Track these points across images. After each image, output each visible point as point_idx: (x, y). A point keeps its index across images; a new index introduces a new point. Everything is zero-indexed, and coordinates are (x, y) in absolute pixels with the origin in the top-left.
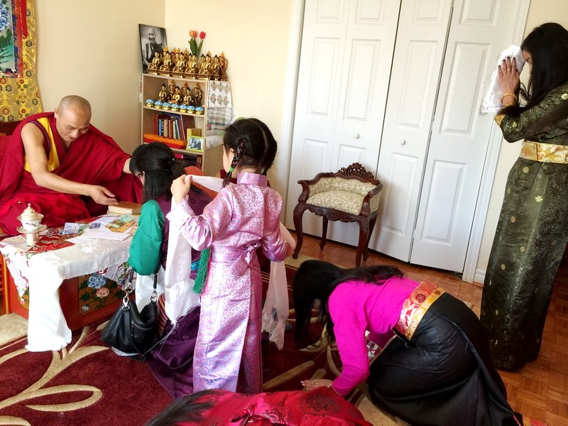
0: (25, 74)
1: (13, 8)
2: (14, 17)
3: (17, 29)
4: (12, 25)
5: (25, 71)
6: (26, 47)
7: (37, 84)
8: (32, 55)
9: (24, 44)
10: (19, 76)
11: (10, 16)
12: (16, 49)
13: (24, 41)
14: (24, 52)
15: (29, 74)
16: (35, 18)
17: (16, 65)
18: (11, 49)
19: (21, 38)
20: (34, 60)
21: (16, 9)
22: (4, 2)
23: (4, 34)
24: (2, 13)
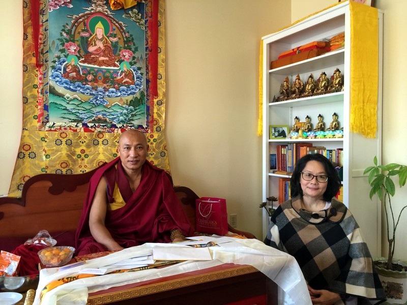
0: (155, 129)
1: (147, 73)
2: (148, 81)
3: (150, 90)
4: (145, 88)
5: (155, 127)
6: (157, 106)
7: (166, 138)
8: (162, 113)
9: (155, 103)
10: (149, 131)
11: (144, 80)
12: (148, 108)
13: (155, 101)
14: (155, 110)
15: (158, 129)
16: (167, 81)
17: (147, 122)
18: (143, 108)
19: (153, 98)
20: (163, 116)
21: (150, 73)
22: (139, 69)
23: (138, 95)
24: (137, 78)
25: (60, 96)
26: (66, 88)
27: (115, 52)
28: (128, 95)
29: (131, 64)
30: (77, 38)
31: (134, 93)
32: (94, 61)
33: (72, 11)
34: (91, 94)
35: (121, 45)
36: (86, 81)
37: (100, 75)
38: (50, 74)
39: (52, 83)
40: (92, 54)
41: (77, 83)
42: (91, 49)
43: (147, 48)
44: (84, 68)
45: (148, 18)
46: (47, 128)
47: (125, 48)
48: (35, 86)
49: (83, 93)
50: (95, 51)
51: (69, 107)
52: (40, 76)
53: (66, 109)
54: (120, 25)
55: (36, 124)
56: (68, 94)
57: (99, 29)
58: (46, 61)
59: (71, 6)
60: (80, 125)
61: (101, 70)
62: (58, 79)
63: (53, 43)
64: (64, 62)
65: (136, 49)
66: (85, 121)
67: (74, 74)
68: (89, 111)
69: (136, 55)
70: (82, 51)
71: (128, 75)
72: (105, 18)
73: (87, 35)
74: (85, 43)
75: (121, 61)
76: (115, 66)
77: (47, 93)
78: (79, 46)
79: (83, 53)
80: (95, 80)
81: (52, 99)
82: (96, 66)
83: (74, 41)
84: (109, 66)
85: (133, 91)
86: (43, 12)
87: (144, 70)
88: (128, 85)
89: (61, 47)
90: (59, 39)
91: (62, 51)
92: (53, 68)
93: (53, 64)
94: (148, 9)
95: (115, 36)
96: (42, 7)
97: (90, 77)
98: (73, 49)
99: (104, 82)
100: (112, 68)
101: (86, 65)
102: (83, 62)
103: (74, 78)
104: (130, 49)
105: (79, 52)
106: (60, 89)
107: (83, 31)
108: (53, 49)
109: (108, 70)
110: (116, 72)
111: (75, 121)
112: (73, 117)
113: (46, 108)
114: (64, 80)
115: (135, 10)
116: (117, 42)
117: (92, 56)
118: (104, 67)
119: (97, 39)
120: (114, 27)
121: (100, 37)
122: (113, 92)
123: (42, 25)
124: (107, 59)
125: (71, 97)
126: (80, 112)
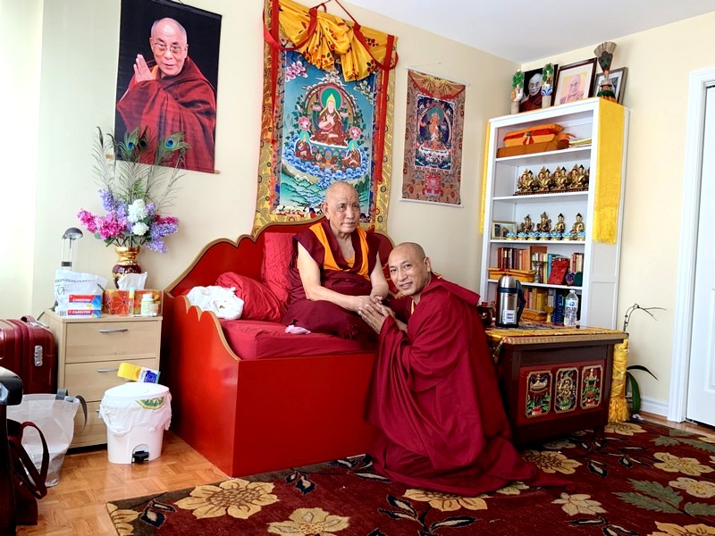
0: (376, 219)
1: (373, 154)
2: (373, 164)
3: (374, 174)
4: (370, 171)
5: (377, 216)
6: (380, 193)
8: (385, 201)
9: (379, 189)
10: (372, 221)
11: (369, 163)
12: (371, 194)
13: (379, 186)
14: (378, 198)
15: (380, 219)
16: (391, 164)
17: (370, 210)
18: (366, 195)
19: (377, 183)
20: (387, 206)
21: (375, 155)
22: (366, 149)
23: (363, 180)
24: (364, 159)
25: (291, 176)
26: (296, 167)
27: (344, 129)
28: (354, 178)
29: (358, 142)
30: (310, 112)
31: (359, 177)
32: (324, 139)
33: (307, 82)
34: (319, 176)
35: (350, 122)
36: (315, 160)
37: (329, 154)
38: (283, 151)
39: (284, 161)
40: (322, 130)
41: (307, 163)
42: (322, 125)
43: (374, 126)
44: (314, 146)
45: (377, 91)
46: (278, 212)
47: (354, 125)
48: (269, 165)
49: (312, 174)
50: (326, 126)
51: (299, 189)
52: (274, 153)
53: (295, 192)
54: (351, 98)
55: (267, 205)
56: (298, 175)
57: (331, 103)
58: (281, 137)
59: (306, 76)
60: (307, 209)
61: (329, 149)
62: (290, 157)
63: (288, 116)
64: (297, 138)
65: (364, 126)
66: (312, 206)
67: (304, 153)
68: (317, 195)
69: (364, 134)
70: (313, 127)
71: (356, 155)
72: (337, 90)
73: (318, 108)
74: (317, 117)
75: (349, 140)
76: (344, 144)
77: (279, 172)
78: (311, 121)
79: (314, 130)
80: (324, 160)
81: (284, 180)
82: (325, 144)
83: (306, 115)
84: (338, 144)
85: (358, 174)
86: (280, 82)
87: (370, 151)
88: (354, 166)
89: (295, 122)
90: (293, 113)
91: (296, 126)
92: (287, 144)
93: (286, 141)
94: (377, 81)
95: (346, 111)
96: (280, 75)
97: (319, 157)
98: (305, 123)
99: (332, 163)
100: (341, 147)
101: (316, 142)
102: (314, 139)
103: (305, 157)
104: (359, 126)
105: (310, 128)
106: (292, 169)
107: (315, 104)
108: (288, 123)
109: (337, 149)
110: (344, 151)
111: (303, 205)
112: (301, 201)
113: (278, 189)
114: (296, 158)
115: (365, 82)
116: (347, 118)
117: (322, 133)
118: (333, 145)
119: (328, 113)
120: (345, 101)
121: (331, 111)
122: (339, 174)
123: (278, 97)
124: (337, 136)
125: (301, 179)
126: (308, 195)
